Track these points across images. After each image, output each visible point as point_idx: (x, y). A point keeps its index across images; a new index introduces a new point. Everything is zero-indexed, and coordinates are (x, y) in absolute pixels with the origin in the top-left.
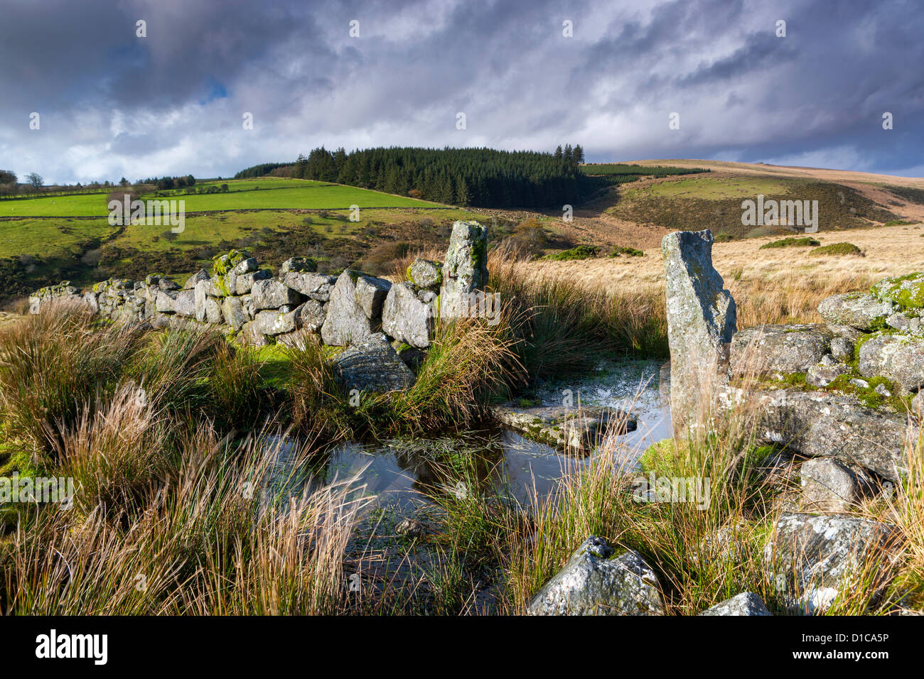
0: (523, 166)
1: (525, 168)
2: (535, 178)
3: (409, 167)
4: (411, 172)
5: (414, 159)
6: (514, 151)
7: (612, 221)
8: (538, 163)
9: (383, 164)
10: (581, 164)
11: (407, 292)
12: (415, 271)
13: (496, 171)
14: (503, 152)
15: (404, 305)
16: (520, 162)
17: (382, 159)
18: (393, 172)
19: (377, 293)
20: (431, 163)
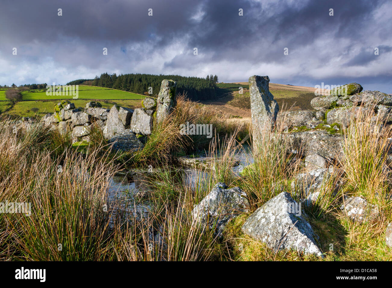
0: (193, 83)
1: (194, 84)
2: (198, 88)
3: (144, 82)
4: (145, 85)
5: (146, 79)
6: (189, 77)
7: (229, 107)
8: (199, 82)
9: (133, 81)
10: (217, 83)
11: (142, 111)
12: (145, 102)
13: (182, 85)
14: (184, 77)
15: (140, 117)
16: (192, 82)
17: (133, 79)
18: (137, 84)
19: (128, 113)
20: (154, 81)
